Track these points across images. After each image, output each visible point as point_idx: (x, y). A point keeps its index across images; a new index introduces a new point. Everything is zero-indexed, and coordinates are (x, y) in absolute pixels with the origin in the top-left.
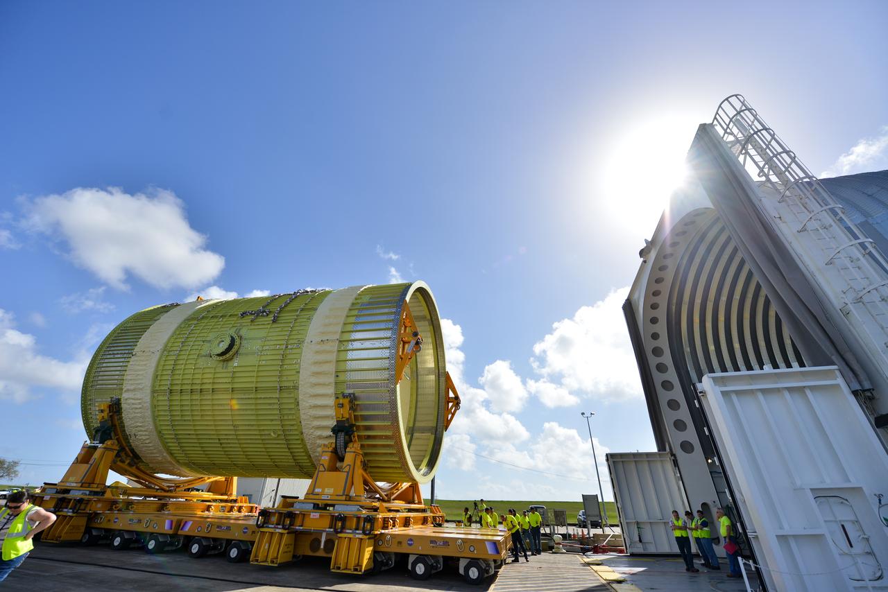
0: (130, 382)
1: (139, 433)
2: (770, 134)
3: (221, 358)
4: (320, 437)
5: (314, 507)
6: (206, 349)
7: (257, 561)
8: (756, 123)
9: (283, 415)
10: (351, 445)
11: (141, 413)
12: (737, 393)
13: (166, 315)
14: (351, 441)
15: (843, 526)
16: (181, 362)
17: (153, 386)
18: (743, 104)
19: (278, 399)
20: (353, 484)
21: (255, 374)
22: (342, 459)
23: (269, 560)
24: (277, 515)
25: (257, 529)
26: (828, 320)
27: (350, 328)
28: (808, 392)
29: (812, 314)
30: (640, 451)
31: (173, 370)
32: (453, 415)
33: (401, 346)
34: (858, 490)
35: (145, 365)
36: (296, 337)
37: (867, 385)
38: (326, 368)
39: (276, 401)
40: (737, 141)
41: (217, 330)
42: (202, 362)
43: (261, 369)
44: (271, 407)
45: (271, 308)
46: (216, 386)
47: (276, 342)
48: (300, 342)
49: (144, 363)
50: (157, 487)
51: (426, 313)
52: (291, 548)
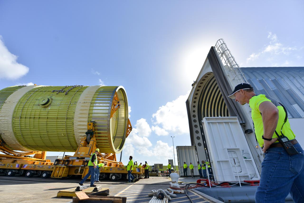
0: (3, 113)
1: (6, 133)
2: (233, 58)
3: (43, 106)
4: (81, 136)
5: (77, 159)
6: (37, 102)
7: (54, 176)
8: (226, 48)
9: (67, 128)
10: (92, 138)
11: (7, 125)
12: (212, 123)
13: (20, 89)
14: (92, 137)
15: (234, 159)
16: (26, 107)
17: (13, 115)
18: (223, 42)
19: (66, 122)
20: (92, 151)
21: (57, 113)
22: (88, 143)
23: (58, 176)
24: (63, 161)
25: (54, 166)
26: (237, 104)
27: (95, 99)
28: (230, 124)
29: (233, 103)
30: (186, 146)
31: (22, 109)
32: (129, 133)
33: (113, 106)
34: (238, 149)
35: (10, 107)
36: (74, 100)
37: (244, 122)
38: (85, 112)
39: (65, 123)
40: (221, 53)
41: (42, 96)
42: (35, 107)
43: (59, 111)
44: (63, 125)
45: (65, 90)
46: (40, 116)
47: (66, 102)
48: (76, 102)
49: (10, 106)
50: (12, 155)
51: (123, 98)
52: (67, 172)
